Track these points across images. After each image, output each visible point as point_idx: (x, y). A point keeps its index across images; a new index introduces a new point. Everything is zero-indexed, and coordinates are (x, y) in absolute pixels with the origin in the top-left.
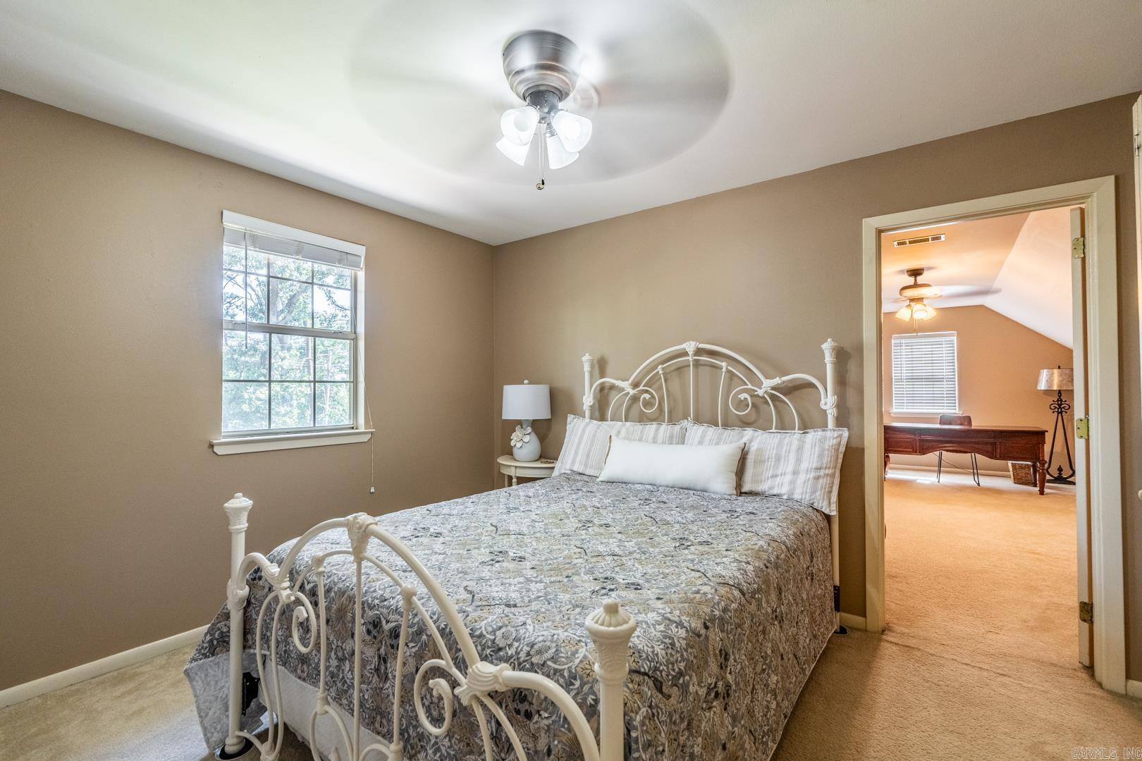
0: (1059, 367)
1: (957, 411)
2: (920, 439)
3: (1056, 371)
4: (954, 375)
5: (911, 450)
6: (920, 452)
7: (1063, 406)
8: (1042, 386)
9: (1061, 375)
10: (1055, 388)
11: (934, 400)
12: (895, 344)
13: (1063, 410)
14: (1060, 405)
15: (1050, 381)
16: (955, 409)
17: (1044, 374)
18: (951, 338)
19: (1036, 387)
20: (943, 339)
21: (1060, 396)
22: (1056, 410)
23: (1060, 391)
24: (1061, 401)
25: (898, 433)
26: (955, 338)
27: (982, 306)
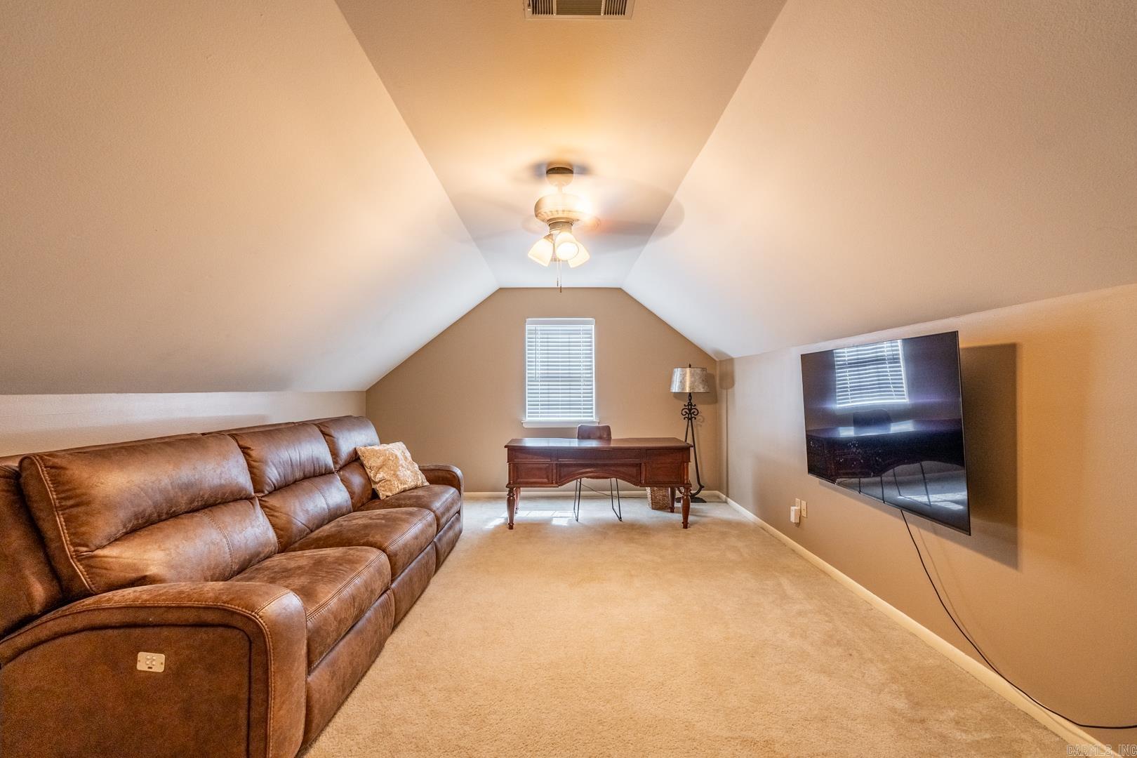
0: (690, 366)
1: (594, 419)
2: (557, 464)
3: (688, 370)
4: (591, 373)
5: (546, 480)
6: (557, 483)
7: (692, 411)
8: (676, 388)
9: (692, 375)
10: (687, 390)
11: (570, 406)
12: (529, 330)
13: (693, 415)
14: (690, 410)
15: (683, 383)
16: (592, 416)
17: (678, 373)
18: (588, 327)
19: (670, 389)
20: (581, 327)
21: (690, 400)
22: (687, 416)
23: (690, 393)
24: (691, 405)
25: (530, 456)
26: (593, 326)
27: (620, 289)
